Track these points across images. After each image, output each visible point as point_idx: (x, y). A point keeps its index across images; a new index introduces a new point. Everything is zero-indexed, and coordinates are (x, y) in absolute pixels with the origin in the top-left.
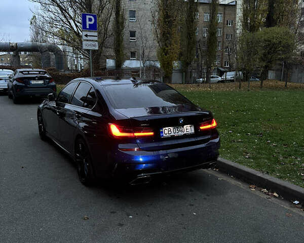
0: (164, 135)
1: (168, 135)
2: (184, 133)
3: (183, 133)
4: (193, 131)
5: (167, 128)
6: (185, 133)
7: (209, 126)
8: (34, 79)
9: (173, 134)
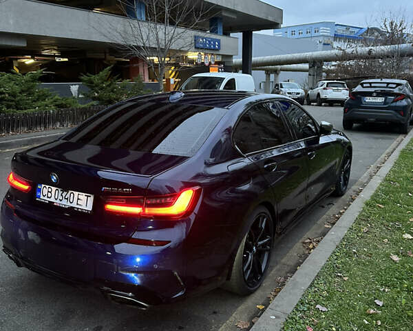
0: (42, 197)
1: (45, 198)
2: (72, 205)
3: (69, 204)
4: (90, 208)
5: (47, 187)
6: (74, 205)
7: (136, 210)
8: (370, 94)
9: (52, 200)
